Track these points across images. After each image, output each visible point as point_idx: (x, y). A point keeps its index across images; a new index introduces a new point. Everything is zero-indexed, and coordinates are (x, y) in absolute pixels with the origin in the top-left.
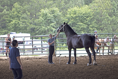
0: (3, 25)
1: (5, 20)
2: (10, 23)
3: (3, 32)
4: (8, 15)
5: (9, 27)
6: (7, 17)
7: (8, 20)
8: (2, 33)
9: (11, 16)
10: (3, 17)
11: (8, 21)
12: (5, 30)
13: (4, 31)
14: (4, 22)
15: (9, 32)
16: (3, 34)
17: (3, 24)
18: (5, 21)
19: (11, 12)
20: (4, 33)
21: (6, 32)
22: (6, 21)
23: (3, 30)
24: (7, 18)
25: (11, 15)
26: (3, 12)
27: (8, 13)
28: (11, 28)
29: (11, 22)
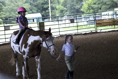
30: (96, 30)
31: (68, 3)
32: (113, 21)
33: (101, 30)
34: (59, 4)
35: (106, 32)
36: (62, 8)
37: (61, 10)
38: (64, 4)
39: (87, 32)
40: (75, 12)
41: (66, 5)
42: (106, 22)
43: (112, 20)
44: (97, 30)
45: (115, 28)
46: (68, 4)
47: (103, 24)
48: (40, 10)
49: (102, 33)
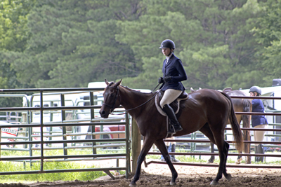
0: (243, 53)
1: (250, 36)
2: (269, 47)
3: (244, 78)
4: (262, 17)
5: (266, 61)
6: (258, 26)
7: (263, 36)
8: (242, 81)
9: (272, 22)
10: (245, 24)
11: (261, 41)
12: (250, 71)
13: (247, 75)
14: (249, 43)
15: (264, 79)
16: (244, 84)
17: (242, 49)
18: (251, 41)
19: (273, 5)
20: (246, 81)
21: (256, 77)
22: (257, 40)
23: (244, 72)
24: (260, 27)
25: (272, 15)
26: (245, 6)
27: (264, 8)
28: (274, 63)
29: (274, 43)
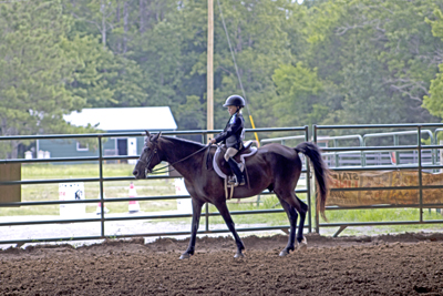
30: (313, 225)
31: (349, 54)
32: (416, 183)
33: (343, 227)
34: (294, 53)
35: (369, 239)
36: (308, 79)
37: (298, 94)
38: (327, 58)
39: (260, 234)
40: (388, 111)
41: (338, 66)
42: (373, 185)
43: (412, 178)
44: (318, 226)
45: (421, 222)
46: (352, 60)
47: (355, 193)
48: (175, 87)
49: (347, 245)
